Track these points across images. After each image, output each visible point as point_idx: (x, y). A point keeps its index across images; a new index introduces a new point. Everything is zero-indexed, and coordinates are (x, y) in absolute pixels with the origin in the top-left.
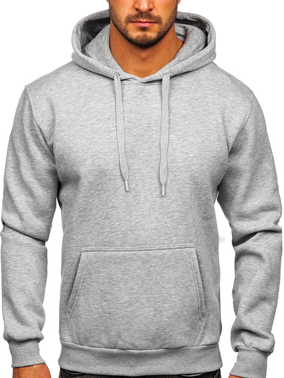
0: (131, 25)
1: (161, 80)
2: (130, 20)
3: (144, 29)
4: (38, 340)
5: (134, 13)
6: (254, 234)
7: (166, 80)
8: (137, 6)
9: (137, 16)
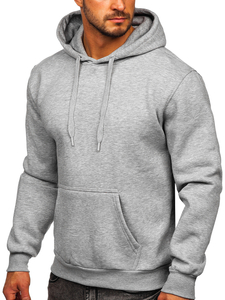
0: (108, 22)
1: (107, 62)
2: (107, 18)
3: (119, 24)
4: (30, 256)
5: (111, 12)
6: (186, 184)
7: (111, 61)
8: (115, 7)
9: (114, 15)
